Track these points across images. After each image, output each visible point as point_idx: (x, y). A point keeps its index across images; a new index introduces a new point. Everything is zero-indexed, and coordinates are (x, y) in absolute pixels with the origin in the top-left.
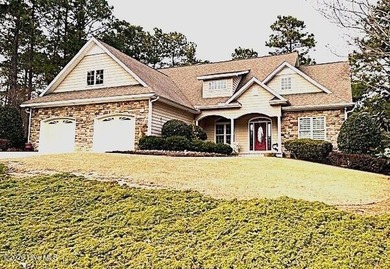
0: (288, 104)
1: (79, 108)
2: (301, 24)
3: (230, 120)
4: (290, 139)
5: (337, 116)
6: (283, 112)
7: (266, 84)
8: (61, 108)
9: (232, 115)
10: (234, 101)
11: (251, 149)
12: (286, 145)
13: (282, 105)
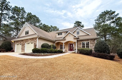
0: (79, 38)
1: (22, 40)
2: (81, 23)
3: (63, 43)
4: (79, 48)
5: (93, 41)
6: (77, 40)
7: (73, 33)
8: (19, 41)
9: (64, 42)
10: (64, 38)
11: (69, 51)
12: (78, 50)
13: (77, 39)
